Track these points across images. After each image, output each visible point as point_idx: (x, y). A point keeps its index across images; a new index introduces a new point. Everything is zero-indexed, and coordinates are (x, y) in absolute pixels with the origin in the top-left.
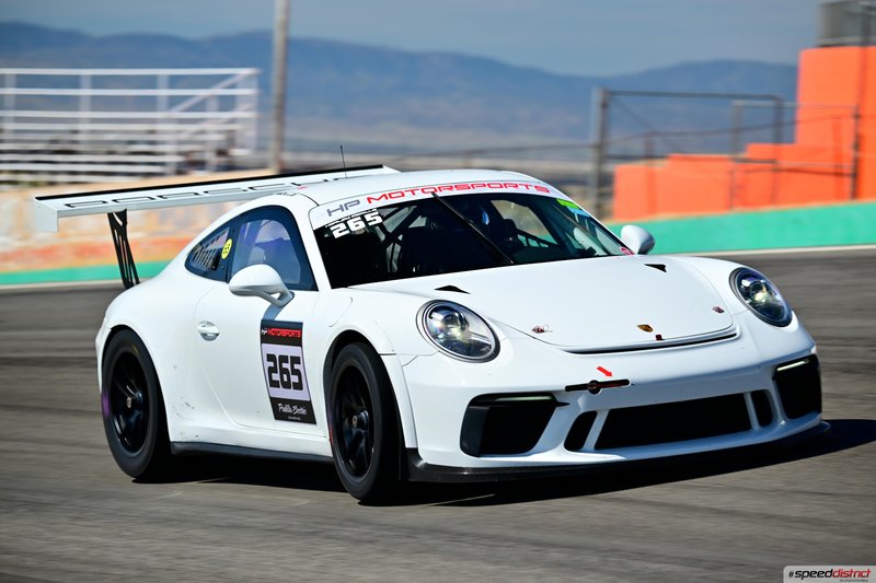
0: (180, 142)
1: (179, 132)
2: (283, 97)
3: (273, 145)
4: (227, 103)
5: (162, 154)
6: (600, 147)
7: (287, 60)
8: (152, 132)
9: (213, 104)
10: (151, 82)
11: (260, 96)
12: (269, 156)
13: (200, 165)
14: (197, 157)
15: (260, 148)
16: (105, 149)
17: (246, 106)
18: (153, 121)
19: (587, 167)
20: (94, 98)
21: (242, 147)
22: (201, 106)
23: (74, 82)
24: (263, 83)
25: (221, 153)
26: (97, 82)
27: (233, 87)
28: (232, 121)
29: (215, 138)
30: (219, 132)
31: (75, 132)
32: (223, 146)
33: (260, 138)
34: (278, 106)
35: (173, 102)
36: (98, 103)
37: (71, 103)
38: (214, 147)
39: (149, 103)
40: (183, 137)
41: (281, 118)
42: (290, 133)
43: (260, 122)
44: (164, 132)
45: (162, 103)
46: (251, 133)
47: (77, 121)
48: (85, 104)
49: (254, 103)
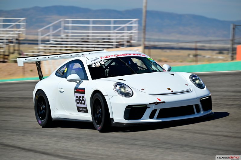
0: (117, 39)
1: (117, 36)
2: (145, 26)
3: (142, 40)
4: (130, 28)
5: (112, 42)
6: (233, 40)
7: (146, 16)
8: (109, 36)
9: (126, 28)
10: (109, 22)
11: (139, 26)
12: (141, 43)
13: (122, 45)
14: (121, 43)
15: (138, 41)
16: (96, 41)
17: (135, 29)
18: (110, 33)
19: (229, 46)
20: (93, 27)
21: (134, 40)
22: (123, 29)
23: (88, 22)
24: (140, 23)
25: (128, 42)
26: (94, 22)
27: (131, 24)
28: (131, 33)
29: (126, 38)
30: (128, 36)
31: (88, 36)
32: (129, 40)
33: (138, 38)
34: (144, 29)
35: (115, 28)
36: (95, 28)
37: (87, 28)
38: (126, 40)
39: (109, 28)
40: (118, 37)
41: (144, 33)
42: (147, 37)
43: (139, 33)
44: (113, 36)
45: (112, 28)
46: (136, 37)
47: (88, 33)
48: (91, 28)
49: (137, 28)
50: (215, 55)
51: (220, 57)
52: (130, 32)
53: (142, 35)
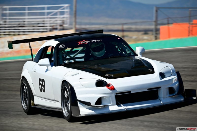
0: (50, 23)
2: (76, 11)
3: (74, 23)
4: (62, 13)
5: (46, 26)
6: (156, 22)
7: (76, 2)
8: (44, 21)
9: (58, 13)
10: (43, 9)
11: (70, 11)
12: (73, 26)
13: (56, 29)
14: (55, 27)
15: (71, 24)
16: (32, 26)
18: (44, 18)
19: (153, 27)
20: (29, 13)
21: (66, 24)
22: (56, 14)
23: (24, 9)
24: (71, 8)
25: (61, 26)
26: (29, 9)
27: (64, 9)
28: (64, 18)
29: (59, 22)
30: (60, 21)
31: (24, 22)
32: (61, 24)
33: (70, 22)
34: (75, 14)
35: (49, 13)
37: (23, 14)
38: (59, 24)
39: (43, 14)
40: (51, 22)
41: (75, 17)
42: (78, 20)
43: (70, 18)
44: (47, 21)
45: (46, 14)
46: (68, 21)
47: (25, 19)
48: (27, 14)
49: (68, 13)
50: (140, 35)
51: (146, 37)
52: (62, 16)
53: (73, 19)
